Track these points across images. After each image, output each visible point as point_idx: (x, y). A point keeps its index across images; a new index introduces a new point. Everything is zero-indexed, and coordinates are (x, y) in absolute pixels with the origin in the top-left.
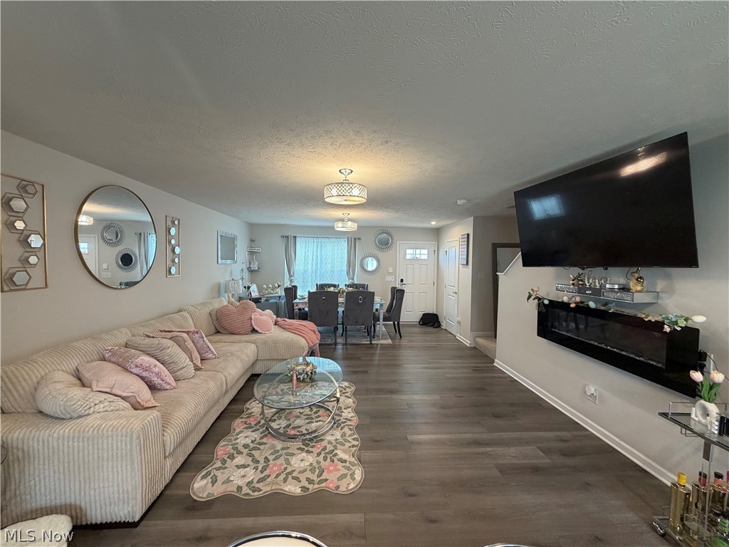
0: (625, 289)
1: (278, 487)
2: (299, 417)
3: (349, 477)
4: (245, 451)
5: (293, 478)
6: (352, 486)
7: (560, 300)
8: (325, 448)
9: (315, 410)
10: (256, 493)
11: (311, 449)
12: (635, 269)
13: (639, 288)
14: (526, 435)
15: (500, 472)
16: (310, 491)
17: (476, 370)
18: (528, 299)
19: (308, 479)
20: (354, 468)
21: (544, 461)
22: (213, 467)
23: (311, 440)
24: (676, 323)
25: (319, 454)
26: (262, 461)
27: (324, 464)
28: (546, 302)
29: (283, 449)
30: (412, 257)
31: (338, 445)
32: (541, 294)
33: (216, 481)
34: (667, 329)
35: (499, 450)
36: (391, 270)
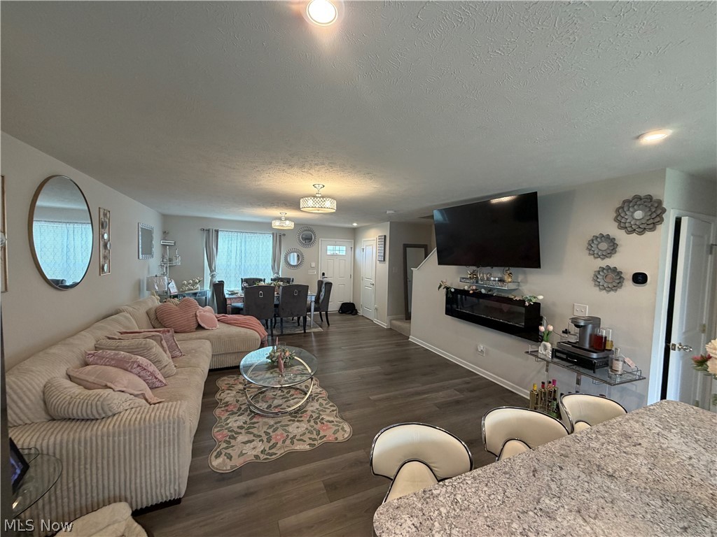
0: (501, 280)
1: (289, 449)
2: (275, 398)
3: (340, 430)
4: (243, 431)
5: (298, 440)
6: (346, 436)
7: (462, 289)
8: (311, 416)
9: (286, 391)
10: (273, 457)
11: (300, 419)
12: (507, 268)
13: (510, 280)
14: (446, 383)
15: (438, 407)
16: (317, 446)
17: (398, 345)
18: (439, 288)
19: (310, 439)
20: (341, 425)
21: (460, 396)
22: (221, 448)
23: (296, 412)
24: (531, 301)
25: (309, 421)
26: (263, 435)
27: (317, 427)
28: (453, 290)
29: (276, 423)
30: (332, 253)
31: (321, 413)
32: (448, 285)
33: (231, 457)
34: (527, 304)
35: (433, 395)
36: (313, 265)
